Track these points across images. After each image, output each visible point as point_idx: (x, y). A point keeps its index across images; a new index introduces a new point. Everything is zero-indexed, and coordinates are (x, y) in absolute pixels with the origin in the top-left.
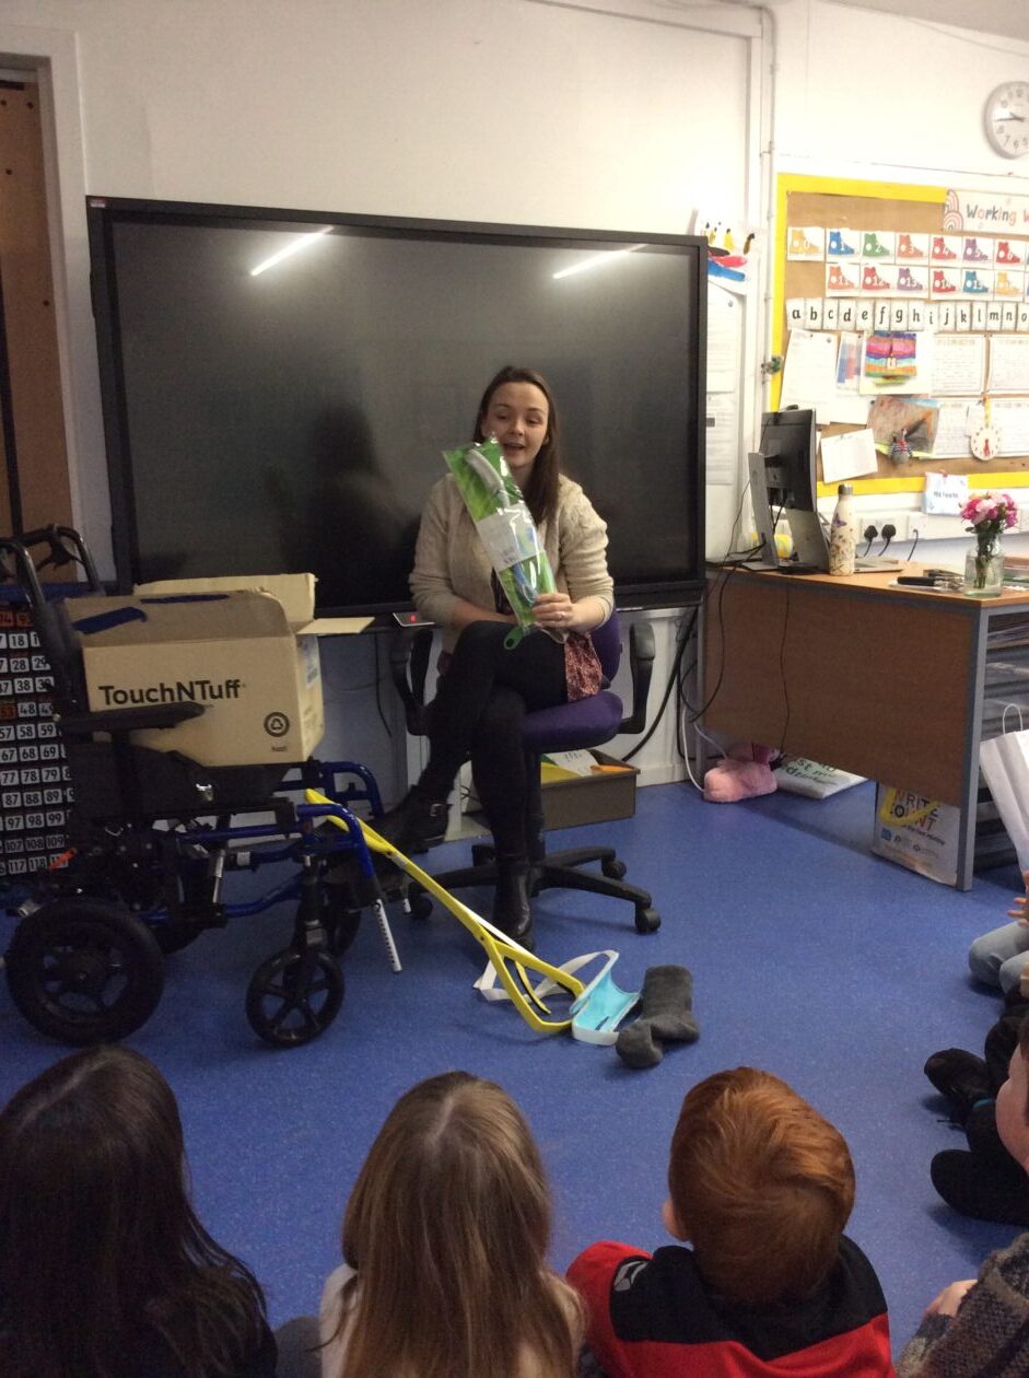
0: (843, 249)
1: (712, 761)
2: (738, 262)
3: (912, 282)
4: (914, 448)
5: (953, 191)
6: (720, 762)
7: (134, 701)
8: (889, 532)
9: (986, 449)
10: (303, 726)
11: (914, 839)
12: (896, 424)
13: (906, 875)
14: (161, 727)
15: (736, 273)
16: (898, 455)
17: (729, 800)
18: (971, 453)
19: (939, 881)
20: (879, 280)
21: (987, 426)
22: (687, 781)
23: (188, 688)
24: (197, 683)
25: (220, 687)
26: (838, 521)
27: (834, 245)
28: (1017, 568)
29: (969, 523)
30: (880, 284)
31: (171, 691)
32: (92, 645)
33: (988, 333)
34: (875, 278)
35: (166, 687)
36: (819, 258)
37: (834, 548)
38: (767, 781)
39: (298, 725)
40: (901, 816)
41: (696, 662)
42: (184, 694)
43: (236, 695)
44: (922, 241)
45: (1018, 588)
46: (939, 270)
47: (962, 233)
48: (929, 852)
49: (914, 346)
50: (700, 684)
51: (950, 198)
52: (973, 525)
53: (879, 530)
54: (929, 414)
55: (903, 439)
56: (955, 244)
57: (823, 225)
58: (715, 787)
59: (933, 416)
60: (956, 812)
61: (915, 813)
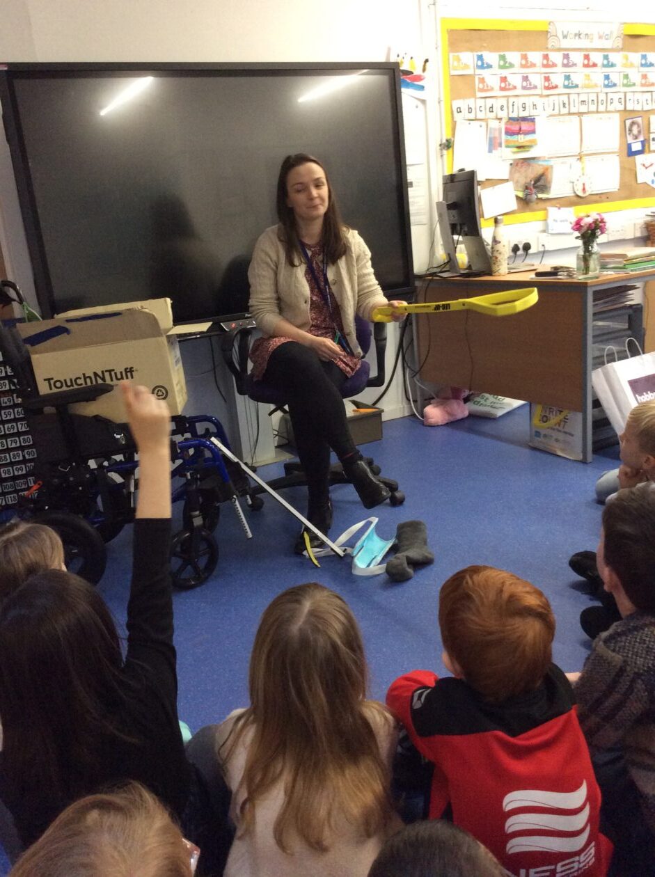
0: (485, 65)
1: (428, 401)
2: (419, 78)
3: (530, 85)
4: (538, 192)
5: (553, 22)
6: (432, 401)
7: (67, 386)
8: (527, 247)
9: (584, 189)
10: (176, 393)
11: (555, 435)
12: (526, 178)
13: (551, 457)
14: (87, 401)
15: (418, 85)
16: (528, 197)
17: (440, 424)
18: (575, 192)
19: (572, 458)
20: (509, 84)
21: (583, 174)
22: (414, 415)
23: (101, 375)
24: (106, 371)
25: (121, 373)
26: (495, 241)
27: (480, 63)
28: (608, 260)
29: (577, 234)
30: (511, 87)
31: (90, 377)
32: (36, 353)
33: (580, 114)
34: (507, 83)
35: (87, 375)
36: (470, 72)
37: (494, 258)
38: (462, 410)
39: (173, 392)
40: (545, 422)
41: (412, 340)
42: (98, 379)
43: (132, 377)
44: (535, 57)
45: (609, 273)
46: (546, 75)
47: (559, 50)
48: (565, 442)
49: (534, 125)
50: (416, 354)
51: (550, 27)
52: (579, 235)
53: (521, 246)
54: (547, 169)
55: (532, 187)
56: (556, 57)
57: (472, 50)
58: (431, 416)
59: (549, 170)
60: (579, 416)
61: (554, 419)
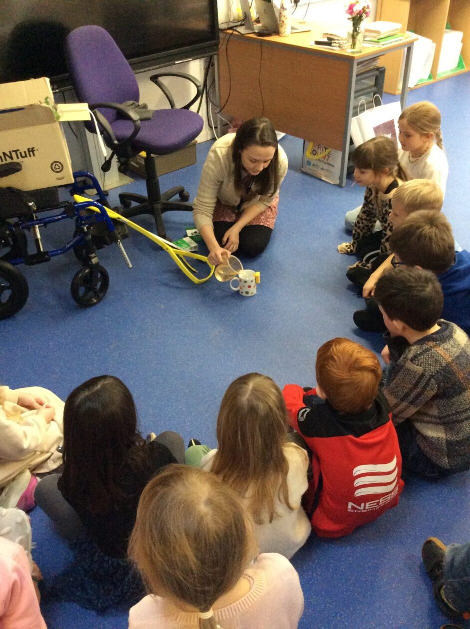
1: (225, 129)
8: (297, 1)
10: (70, 167)
11: (321, 165)
13: (318, 181)
19: (332, 183)
23: (9, 154)
24: (13, 151)
25: (25, 152)
31: (1, 157)
37: (281, 23)
39: (68, 166)
40: (315, 155)
41: (214, 80)
42: (7, 158)
48: (328, 170)
50: (217, 92)
52: (351, 17)
60: (340, 153)
61: (321, 154)
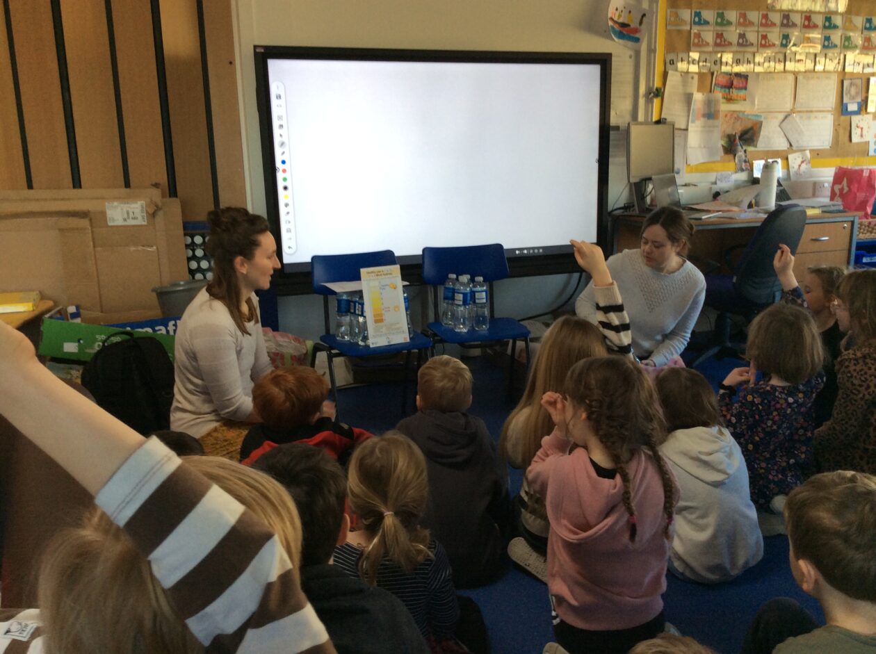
0: (702, 22)
2: (636, 31)
3: (747, 41)
4: (744, 144)
12: (732, 129)
15: (633, 37)
20: (725, 41)
27: (697, 19)
30: (726, 43)
33: (796, 74)
34: (723, 39)
36: (688, 28)
44: (754, 16)
46: (765, 34)
47: (779, 10)
49: (747, 83)
56: (776, 18)
57: (689, 6)
59: (758, 125)
